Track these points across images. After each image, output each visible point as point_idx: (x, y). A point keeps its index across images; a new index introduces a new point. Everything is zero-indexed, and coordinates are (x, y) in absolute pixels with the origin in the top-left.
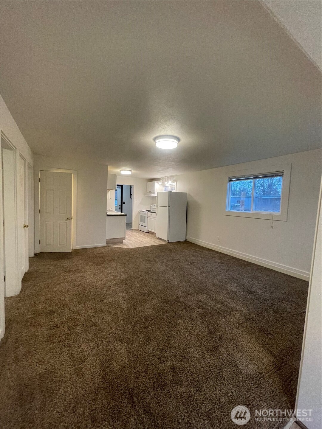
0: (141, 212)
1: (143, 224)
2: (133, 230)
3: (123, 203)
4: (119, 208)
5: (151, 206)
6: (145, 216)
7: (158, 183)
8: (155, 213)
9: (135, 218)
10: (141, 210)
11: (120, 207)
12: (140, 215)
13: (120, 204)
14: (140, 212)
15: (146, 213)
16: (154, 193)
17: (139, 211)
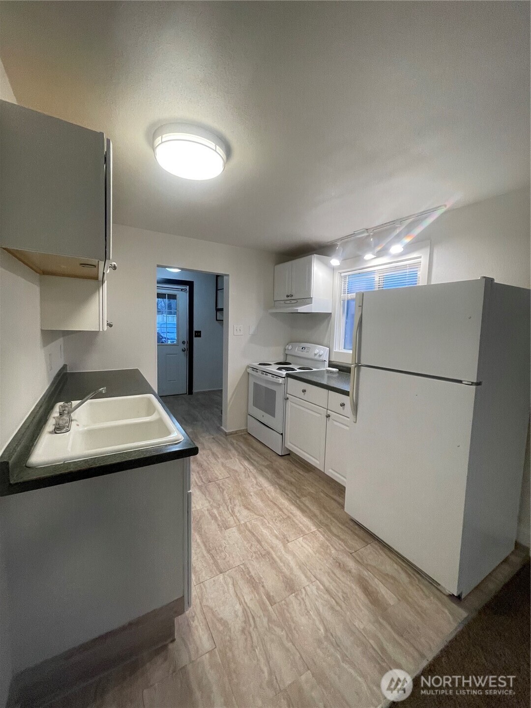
0: (254, 373)
1: (267, 418)
2: (226, 434)
3: (196, 336)
4: (183, 351)
5: (290, 347)
6: (273, 393)
7: (327, 265)
8: (346, 393)
9: (233, 395)
10: (256, 364)
11: (185, 346)
12: (252, 381)
13: (185, 337)
14: (249, 370)
15: (281, 380)
16: (308, 300)
17: (248, 367)
